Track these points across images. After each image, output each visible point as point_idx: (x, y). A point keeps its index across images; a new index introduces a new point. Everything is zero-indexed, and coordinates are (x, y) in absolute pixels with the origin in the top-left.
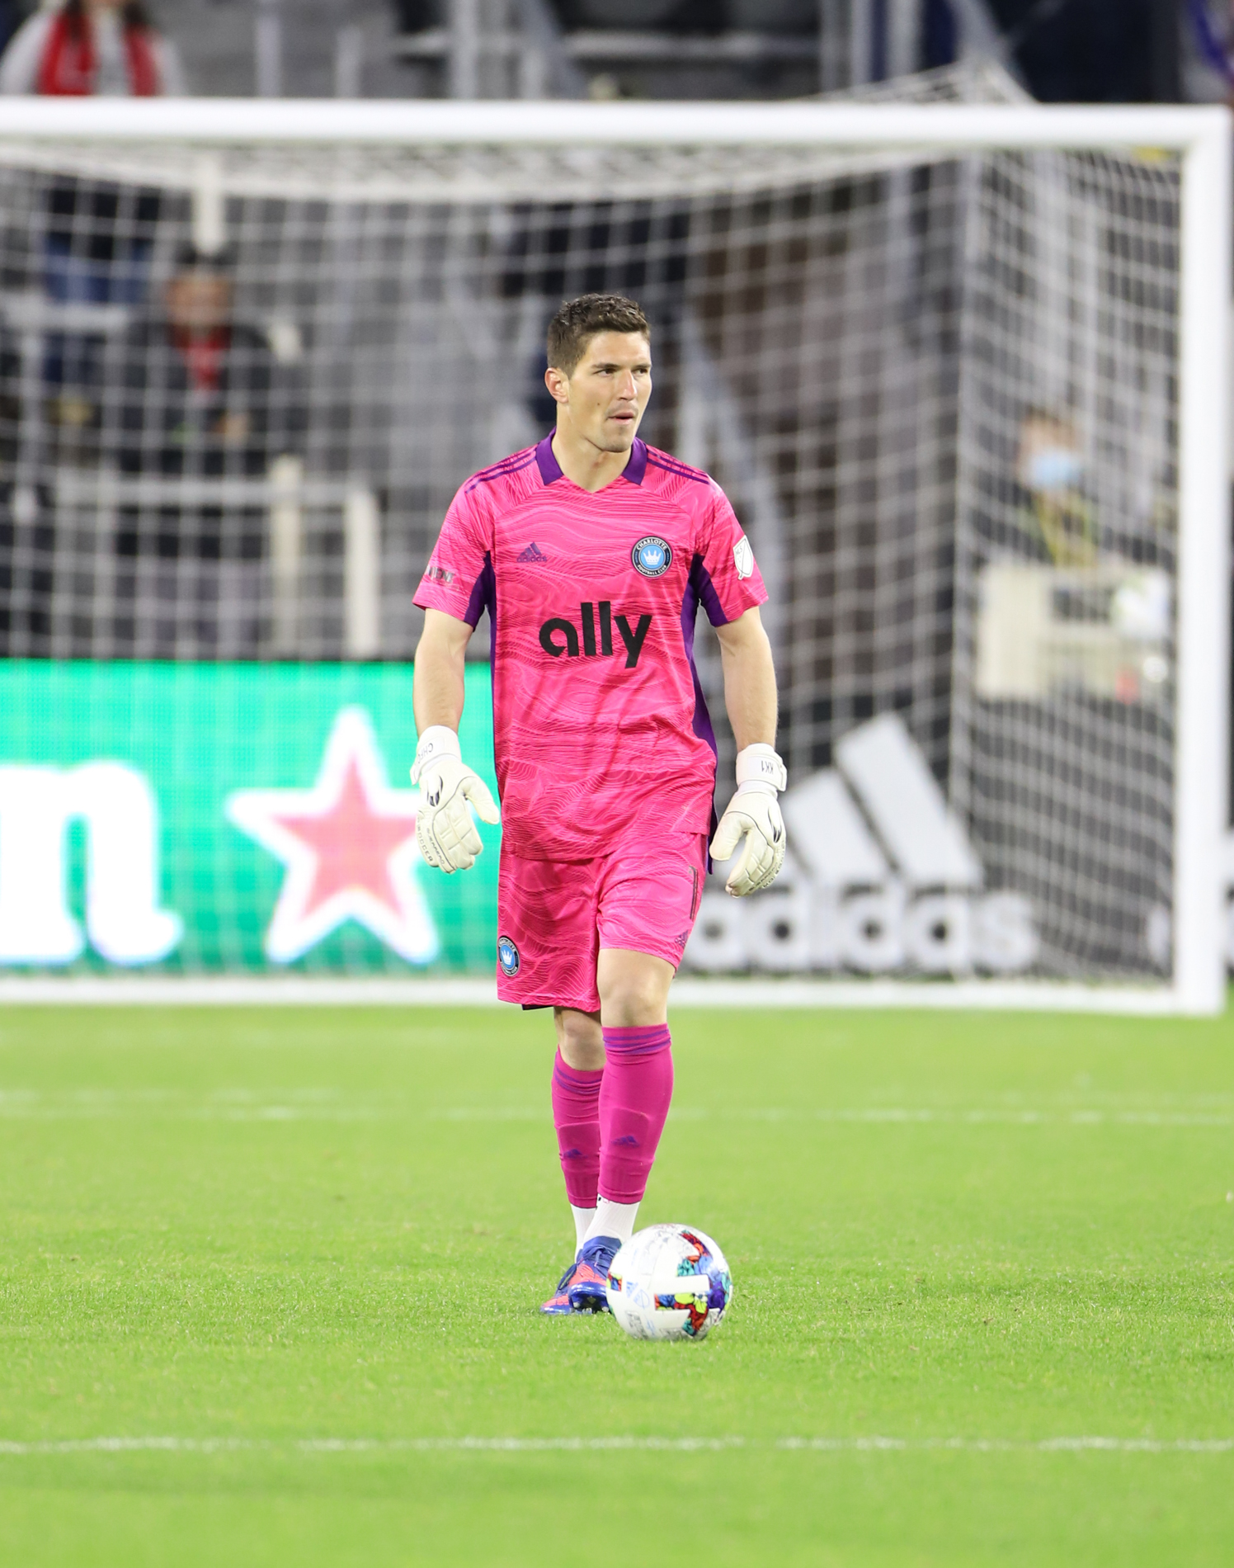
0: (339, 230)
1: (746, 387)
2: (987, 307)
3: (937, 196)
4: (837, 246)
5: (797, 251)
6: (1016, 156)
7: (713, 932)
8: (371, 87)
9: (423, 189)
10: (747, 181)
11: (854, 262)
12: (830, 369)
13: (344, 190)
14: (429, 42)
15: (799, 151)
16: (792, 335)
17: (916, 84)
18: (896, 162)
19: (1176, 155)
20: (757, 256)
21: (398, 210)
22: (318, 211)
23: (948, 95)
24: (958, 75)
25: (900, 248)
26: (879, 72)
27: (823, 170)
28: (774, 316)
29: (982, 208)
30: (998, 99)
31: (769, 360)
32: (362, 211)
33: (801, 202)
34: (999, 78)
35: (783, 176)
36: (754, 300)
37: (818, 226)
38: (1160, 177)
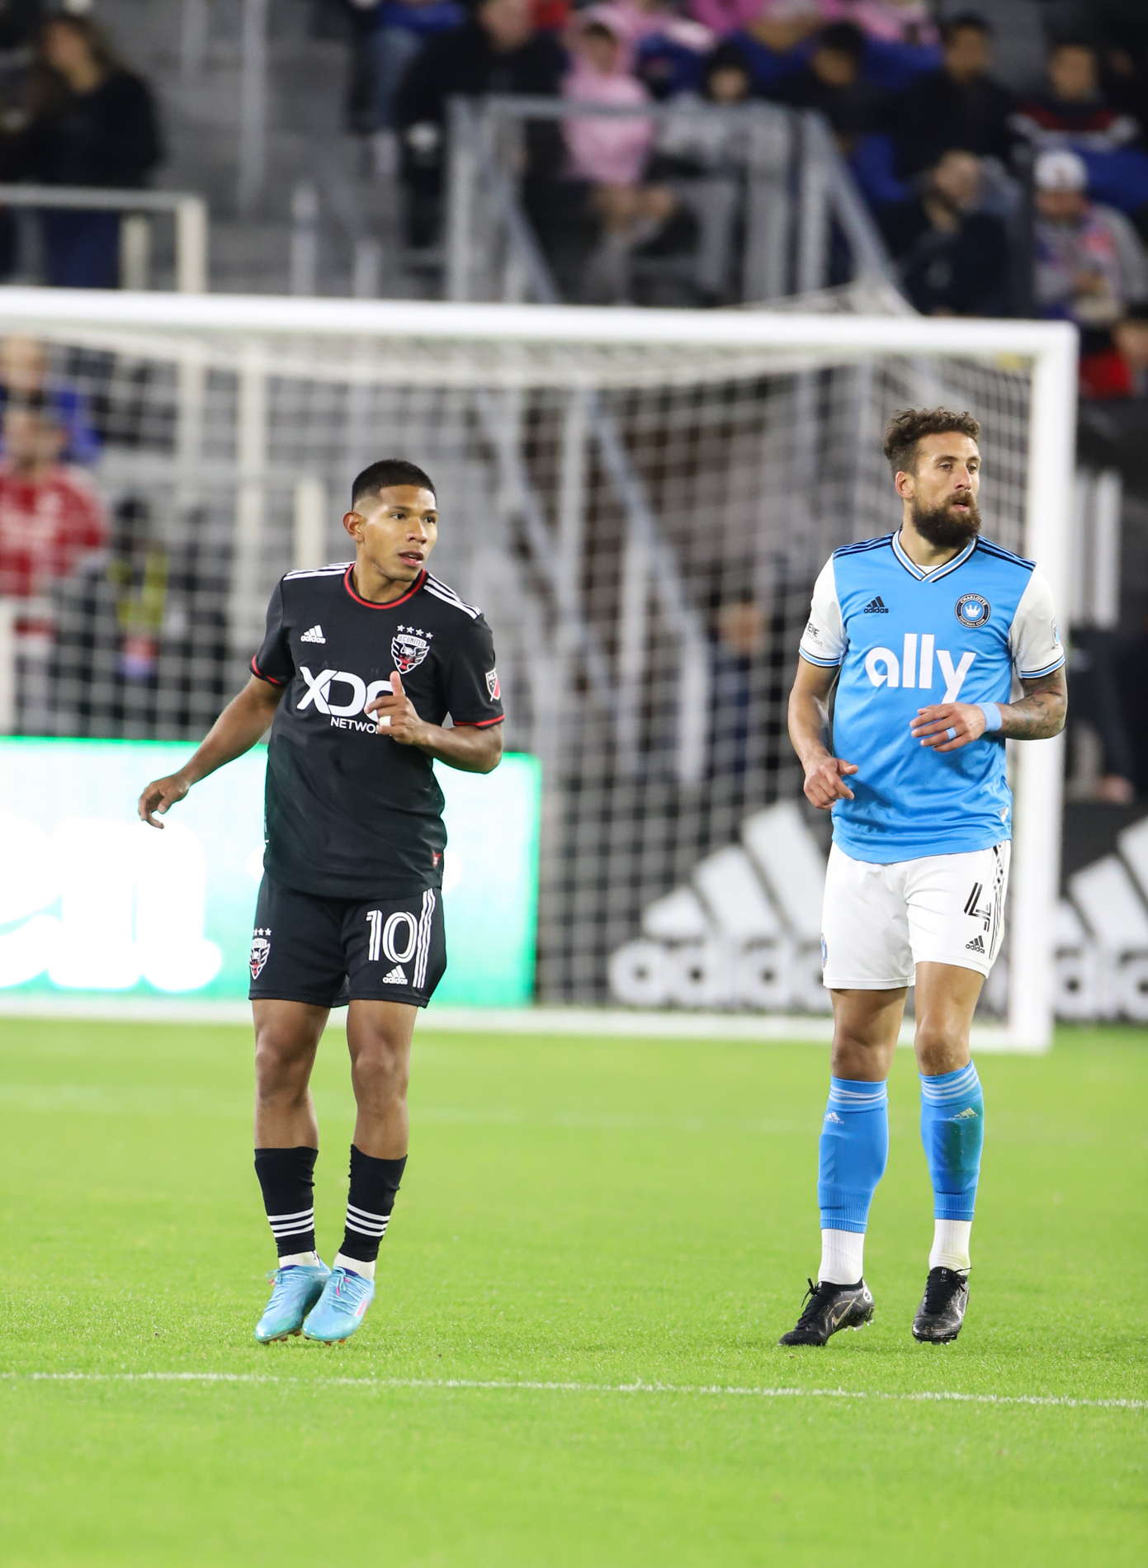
0: (357, 404)
1: (682, 540)
2: (877, 481)
3: (836, 390)
4: (757, 427)
5: (726, 431)
6: (902, 360)
7: (641, 974)
8: (386, 291)
9: (425, 373)
10: (685, 375)
11: (771, 442)
12: (751, 526)
13: (361, 371)
14: (426, 257)
15: (728, 352)
16: (721, 498)
17: (821, 299)
18: (804, 363)
19: (1029, 361)
20: (694, 434)
21: (406, 390)
22: (342, 389)
23: (845, 308)
24: (858, 293)
25: (807, 431)
26: (792, 288)
27: (747, 368)
28: (706, 482)
29: (873, 401)
30: (887, 313)
31: (702, 518)
32: (377, 389)
33: (730, 392)
34: (891, 297)
35: (716, 372)
36: (690, 469)
37: (743, 411)
38: (1017, 380)
